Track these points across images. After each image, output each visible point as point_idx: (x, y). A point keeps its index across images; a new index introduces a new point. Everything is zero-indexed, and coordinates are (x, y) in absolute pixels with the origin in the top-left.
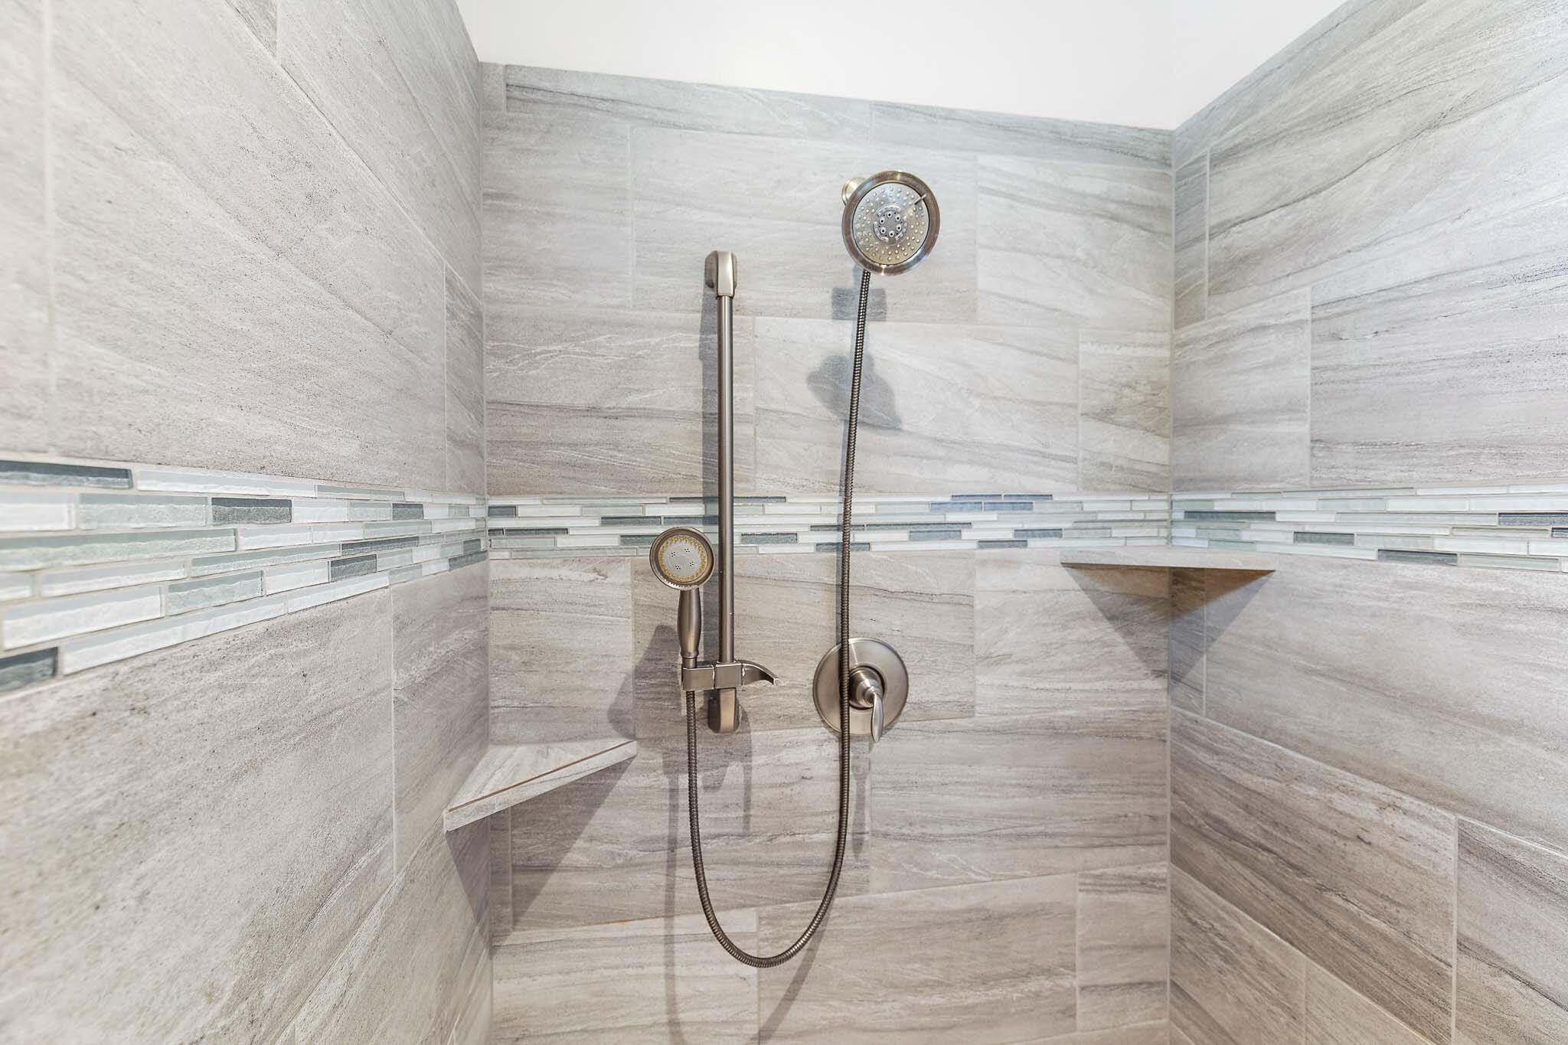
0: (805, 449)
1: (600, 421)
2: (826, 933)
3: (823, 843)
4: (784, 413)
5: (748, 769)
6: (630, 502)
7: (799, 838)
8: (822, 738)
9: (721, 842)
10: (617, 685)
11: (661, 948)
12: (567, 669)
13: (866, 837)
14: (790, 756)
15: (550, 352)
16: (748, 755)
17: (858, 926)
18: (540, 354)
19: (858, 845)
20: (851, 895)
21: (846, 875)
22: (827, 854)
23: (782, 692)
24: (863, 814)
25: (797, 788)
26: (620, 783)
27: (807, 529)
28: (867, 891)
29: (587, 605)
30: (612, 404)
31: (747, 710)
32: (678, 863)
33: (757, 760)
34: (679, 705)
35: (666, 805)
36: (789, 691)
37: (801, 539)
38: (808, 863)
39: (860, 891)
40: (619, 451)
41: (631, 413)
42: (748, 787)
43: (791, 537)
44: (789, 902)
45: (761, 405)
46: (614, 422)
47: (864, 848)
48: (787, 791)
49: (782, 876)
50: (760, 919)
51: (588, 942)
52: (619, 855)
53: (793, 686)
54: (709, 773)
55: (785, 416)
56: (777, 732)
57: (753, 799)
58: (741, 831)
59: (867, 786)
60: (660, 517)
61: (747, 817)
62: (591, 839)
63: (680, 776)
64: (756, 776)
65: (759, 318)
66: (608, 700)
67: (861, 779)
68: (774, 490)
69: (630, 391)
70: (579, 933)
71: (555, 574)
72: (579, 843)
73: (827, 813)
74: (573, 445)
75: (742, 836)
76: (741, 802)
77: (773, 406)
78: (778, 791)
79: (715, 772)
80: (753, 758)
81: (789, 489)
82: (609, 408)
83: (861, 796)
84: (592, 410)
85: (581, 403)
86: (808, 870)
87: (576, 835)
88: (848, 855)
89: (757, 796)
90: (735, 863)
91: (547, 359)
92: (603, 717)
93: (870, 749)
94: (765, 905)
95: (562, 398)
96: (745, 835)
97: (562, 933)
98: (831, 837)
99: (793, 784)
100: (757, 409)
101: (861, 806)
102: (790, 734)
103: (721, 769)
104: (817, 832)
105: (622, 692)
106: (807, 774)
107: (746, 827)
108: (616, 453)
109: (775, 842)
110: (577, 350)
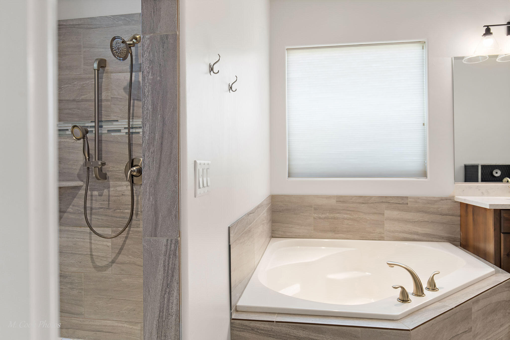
0: (123, 107)
1: (76, 103)
2: (128, 237)
3: (128, 213)
4: (118, 98)
5: (109, 191)
6: (82, 122)
7: (121, 211)
8: (127, 184)
9: (102, 210)
10: (79, 168)
11: (89, 235)
12: (68, 163)
13: (139, 212)
14: (119, 189)
15: (64, 87)
16: (109, 187)
17: (137, 237)
18: (62, 88)
19: (137, 214)
20: (135, 228)
21: (134, 222)
22: (128, 216)
23: (117, 171)
24: (138, 206)
25: (121, 197)
26: (80, 192)
27: (123, 128)
28: (139, 227)
29: (73, 148)
30: (78, 98)
31: (109, 176)
32: (93, 214)
33: (111, 189)
34: (93, 174)
35: (90, 199)
36: (119, 171)
37: (122, 131)
38: (124, 218)
39: (137, 227)
40: (80, 110)
41: (82, 100)
42: (109, 196)
43: (119, 131)
44: (119, 228)
45: (112, 96)
46: (78, 103)
47: (138, 215)
48: (119, 198)
49: (118, 220)
50: (112, 231)
51: (73, 231)
52: (80, 210)
53: (120, 170)
54: (99, 192)
55: (118, 99)
56: (116, 182)
57: (110, 199)
58: (107, 207)
59: (139, 198)
60: (88, 126)
61: (109, 204)
62: (73, 206)
63: (93, 192)
64: (111, 193)
65: (112, 74)
66: (77, 172)
67: (138, 196)
68: (115, 118)
69: (82, 95)
70: (71, 228)
71: (66, 140)
72: (71, 206)
73: (128, 205)
74: (70, 109)
75: (108, 209)
76: (107, 200)
77: (115, 97)
78: (116, 198)
79: (101, 191)
80: (110, 188)
81: (119, 118)
82: (77, 100)
83: (137, 200)
84: (74, 100)
85: (71, 99)
86: (124, 220)
87: (70, 204)
88: (134, 217)
89: (111, 198)
90: (106, 215)
91: (64, 89)
92: (76, 176)
93: (140, 188)
94: (114, 227)
95: (67, 98)
96: (108, 208)
97: (67, 228)
98: (129, 211)
99: (120, 196)
100: (111, 98)
101: (138, 204)
102: (119, 183)
103: (102, 191)
104: (126, 210)
105: (80, 170)
106: (124, 194)
107: (109, 206)
108: (79, 110)
109: (116, 211)
110: (71, 86)
